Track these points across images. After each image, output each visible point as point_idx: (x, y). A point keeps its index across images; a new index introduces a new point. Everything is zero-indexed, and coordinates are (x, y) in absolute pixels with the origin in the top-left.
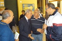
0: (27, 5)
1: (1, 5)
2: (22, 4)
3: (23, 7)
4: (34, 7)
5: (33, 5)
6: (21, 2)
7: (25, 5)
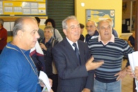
1: (40, 11)
2: (86, 10)
3: (88, 16)
5: (111, 12)
6: (83, 5)
7: (92, 12)
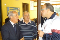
0: (12, 9)
2: (7, 7)
3: (8, 10)
4: (19, 11)
5: (18, 9)
6: (5, 4)
7: (10, 8)
